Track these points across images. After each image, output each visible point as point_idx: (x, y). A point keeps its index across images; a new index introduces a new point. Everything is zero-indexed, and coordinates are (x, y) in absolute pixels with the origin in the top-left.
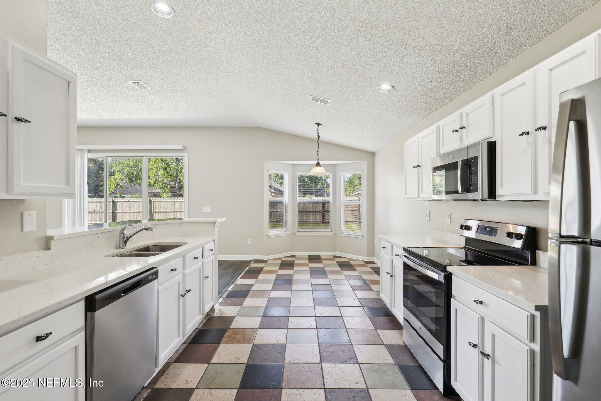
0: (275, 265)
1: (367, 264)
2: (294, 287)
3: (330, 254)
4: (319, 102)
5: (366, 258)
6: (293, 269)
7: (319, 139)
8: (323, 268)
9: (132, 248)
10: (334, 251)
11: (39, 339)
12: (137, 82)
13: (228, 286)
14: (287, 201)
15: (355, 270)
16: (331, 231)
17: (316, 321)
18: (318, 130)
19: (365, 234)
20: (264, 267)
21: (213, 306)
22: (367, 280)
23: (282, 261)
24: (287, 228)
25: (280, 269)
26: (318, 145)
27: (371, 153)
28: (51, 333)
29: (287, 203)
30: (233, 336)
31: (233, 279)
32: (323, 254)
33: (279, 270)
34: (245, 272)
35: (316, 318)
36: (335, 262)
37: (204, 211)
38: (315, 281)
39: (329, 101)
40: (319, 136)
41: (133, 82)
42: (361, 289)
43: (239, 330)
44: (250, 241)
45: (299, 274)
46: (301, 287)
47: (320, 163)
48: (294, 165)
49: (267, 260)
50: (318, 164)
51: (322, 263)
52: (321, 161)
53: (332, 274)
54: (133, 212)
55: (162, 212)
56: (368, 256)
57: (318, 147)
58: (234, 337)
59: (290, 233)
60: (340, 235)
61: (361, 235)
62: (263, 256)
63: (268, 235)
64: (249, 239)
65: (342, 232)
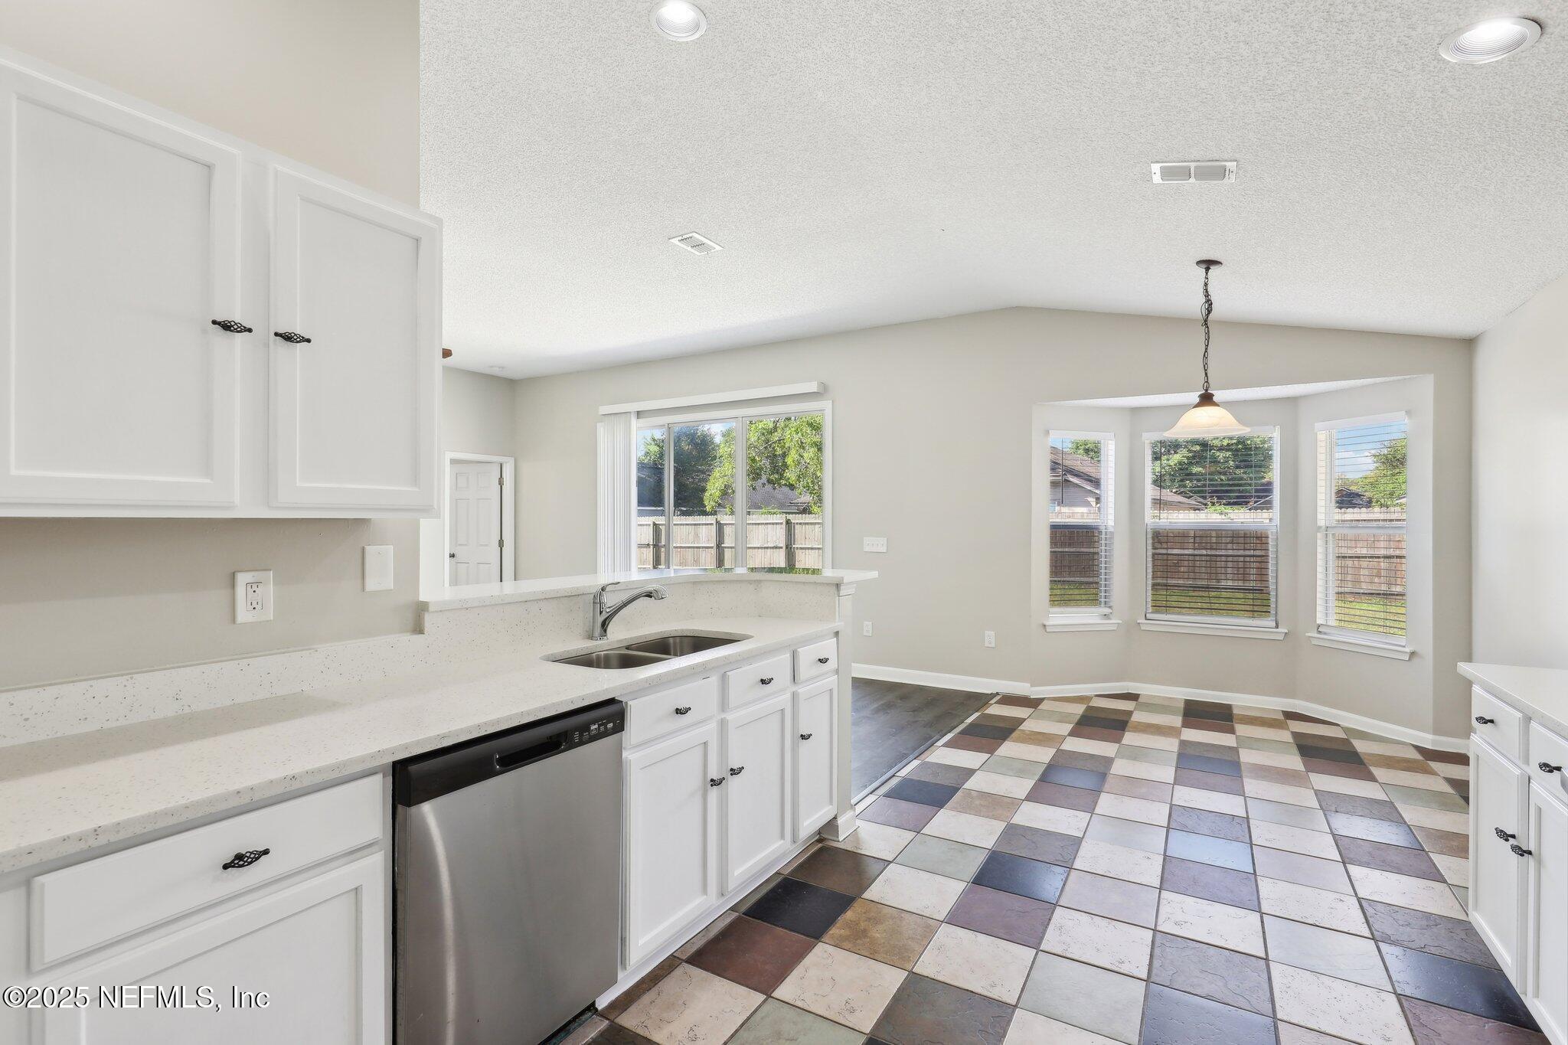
0: (1062, 718)
1: (1430, 763)
2: (1106, 803)
3: (1275, 704)
4: (1192, 180)
5: (1430, 737)
6: (1118, 740)
7: (1209, 311)
8: (1234, 750)
9: (621, 641)
10: (1292, 695)
11: (240, 861)
12: (688, 236)
13: (905, 762)
14: (1111, 524)
15: (1372, 778)
16: (1277, 627)
17: (1153, 948)
18: (1206, 284)
19: (1427, 648)
20: (1025, 720)
21: (835, 818)
22: (1421, 828)
23: (1089, 708)
24: (1110, 607)
25: (1072, 734)
26: (1208, 333)
27: (1456, 339)
28: (266, 852)
29: (1111, 529)
30: (863, 925)
31: (926, 743)
32: (1240, 701)
33: (1069, 735)
34: (967, 727)
35: (1154, 936)
36: (1286, 736)
37: (867, 549)
38: (1189, 796)
39: (1228, 164)
40: (1209, 302)
41: (680, 238)
42: (1384, 861)
43: (886, 910)
44: (990, 637)
45: (1135, 759)
46: (1131, 808)
47: (1212, 395)
48: (1135, 411)
49: (1042, 700)
50: (1207, 399)
51: (1232, 731)
52: (1216, 392)
53: (1264, 778)
54: (755, 548)
55: (812, 549)
56: (1437, 731)
57: (1208, 339)
58: (865, 931)
59: (1120, 622)
60: (1314, 642)
61: (1407, 650)
62: (1029, 685)
63: (1045, 626)
64: (987, 633)
65: (1320, 632)
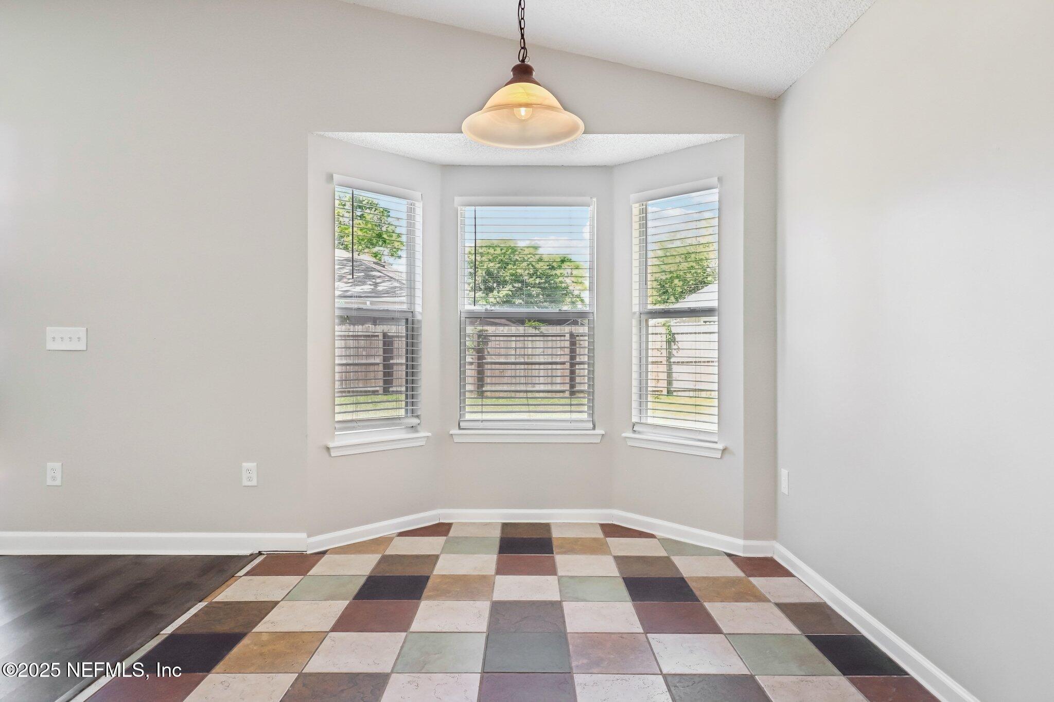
0: (337, 589)
1: (752, 579)
3: (593, 517)
8: (558, 607)
16: (594, 428)
19: (738, 443)
20: (276, 604)
23: (380, 564)
24: (418, 417)
25: (344, 624)
27: (764, 96)
29: (418, 318)
32: (559, 516)
33: (334, 629)
36: (606, 566)
44: (249, 472)
48: (445, 167)
49: (321, 555)
51: (553, 571)
53: (598, 665)
56: (748, 534)
59: (429, 434)
60: (630, 443)
61: (720, 446)
62: (304, 535)
63: (328, 449)
64: (246, 465)
65: (635, 431)
